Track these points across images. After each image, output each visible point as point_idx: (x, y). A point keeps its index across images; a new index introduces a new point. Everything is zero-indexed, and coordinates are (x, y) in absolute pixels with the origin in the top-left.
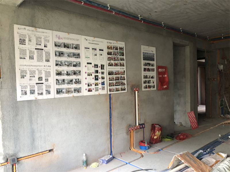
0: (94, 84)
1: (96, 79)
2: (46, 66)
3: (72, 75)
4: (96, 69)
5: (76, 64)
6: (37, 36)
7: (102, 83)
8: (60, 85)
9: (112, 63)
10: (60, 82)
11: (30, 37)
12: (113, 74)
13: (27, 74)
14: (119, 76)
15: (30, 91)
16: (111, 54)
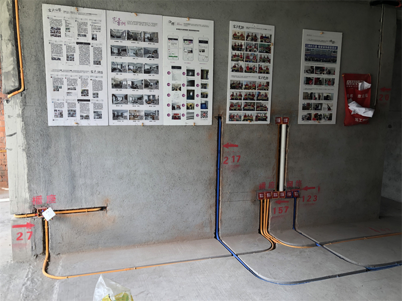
0: (186, 107)
1: (190, 95)
2: (95, 71)
3: (142, 89)
4: (191, 78)
5: (149, 68)
6: (80, 21)
7: (202, 104)
8: (120, 105)
9: (241, 67)
10: (120, 99)
11: (69, 23)
12: (241, 88)
13: (63, 84)
14: (256, 92)
15: (67, 113)
16: (241, 49)
